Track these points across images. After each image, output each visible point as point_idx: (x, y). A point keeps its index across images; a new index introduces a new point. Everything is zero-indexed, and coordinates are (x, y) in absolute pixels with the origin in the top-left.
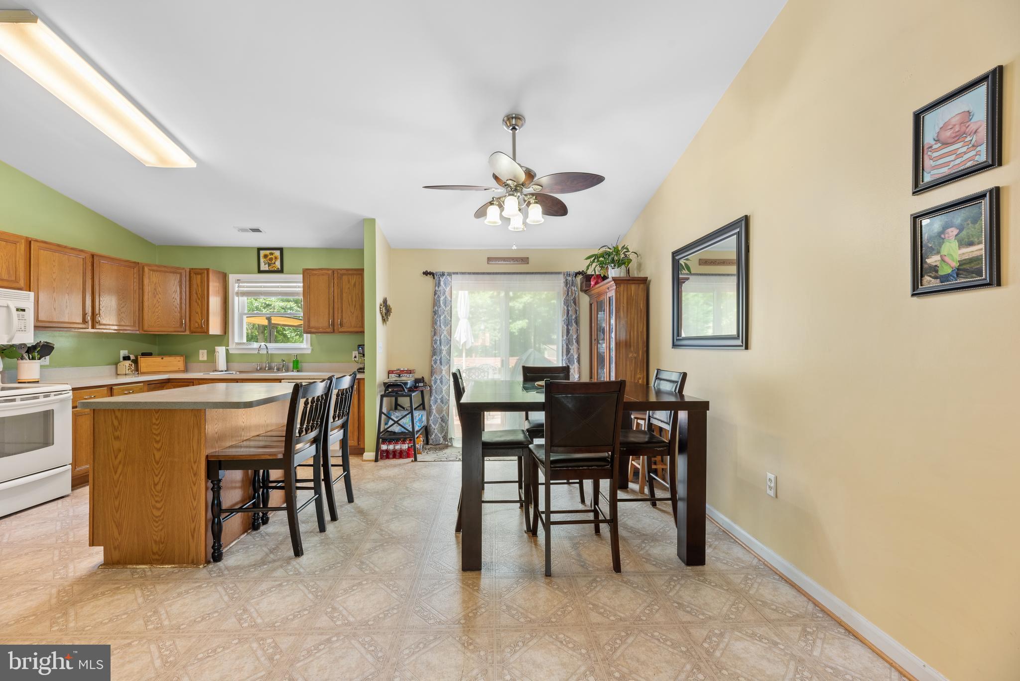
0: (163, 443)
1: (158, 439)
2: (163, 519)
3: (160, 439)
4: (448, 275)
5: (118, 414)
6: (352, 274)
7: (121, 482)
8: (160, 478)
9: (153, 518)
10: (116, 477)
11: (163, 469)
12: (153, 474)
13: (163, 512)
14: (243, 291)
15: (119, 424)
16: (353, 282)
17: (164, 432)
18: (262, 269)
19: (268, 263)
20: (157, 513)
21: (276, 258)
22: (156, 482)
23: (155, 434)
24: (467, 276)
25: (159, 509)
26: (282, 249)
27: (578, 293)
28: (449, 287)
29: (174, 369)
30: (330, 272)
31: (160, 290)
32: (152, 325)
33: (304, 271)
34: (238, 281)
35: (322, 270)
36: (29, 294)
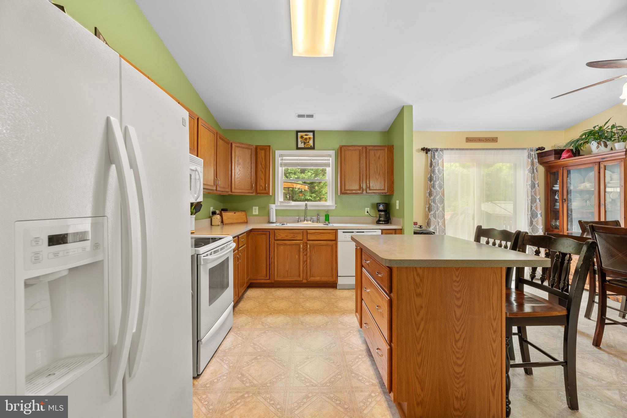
0: (463, 300)
1: (458, 296)
2: (464, 376)
3: (460, 297)
4: (440, 151)
5: (420, 272)
7: (423, 339)
8: (461, 336)
9: (454, 375)
10: (418, 334)
11: (463, 326)
12: (455, 332)
13: (463, 369)
14: (285, 162)
15: (421, 281)
16: (378, 156)
17: (465, 289)
18: (299, 146)
19: (304, 142)
20: (457, 369)
21: (310, 139)
22: (457, 339)
23: (456, 291)
24: (453, 152)
25: (460, 366)
26: (313, 132)
27: (538, 164)
28: (442, 159)
29: (242, 221)
30: (361, 148)
31: (240, 161)
32: (236, 188)
33: (341, 148)
34: (281, 156)
35: (355, 147)
36: (202, 161)
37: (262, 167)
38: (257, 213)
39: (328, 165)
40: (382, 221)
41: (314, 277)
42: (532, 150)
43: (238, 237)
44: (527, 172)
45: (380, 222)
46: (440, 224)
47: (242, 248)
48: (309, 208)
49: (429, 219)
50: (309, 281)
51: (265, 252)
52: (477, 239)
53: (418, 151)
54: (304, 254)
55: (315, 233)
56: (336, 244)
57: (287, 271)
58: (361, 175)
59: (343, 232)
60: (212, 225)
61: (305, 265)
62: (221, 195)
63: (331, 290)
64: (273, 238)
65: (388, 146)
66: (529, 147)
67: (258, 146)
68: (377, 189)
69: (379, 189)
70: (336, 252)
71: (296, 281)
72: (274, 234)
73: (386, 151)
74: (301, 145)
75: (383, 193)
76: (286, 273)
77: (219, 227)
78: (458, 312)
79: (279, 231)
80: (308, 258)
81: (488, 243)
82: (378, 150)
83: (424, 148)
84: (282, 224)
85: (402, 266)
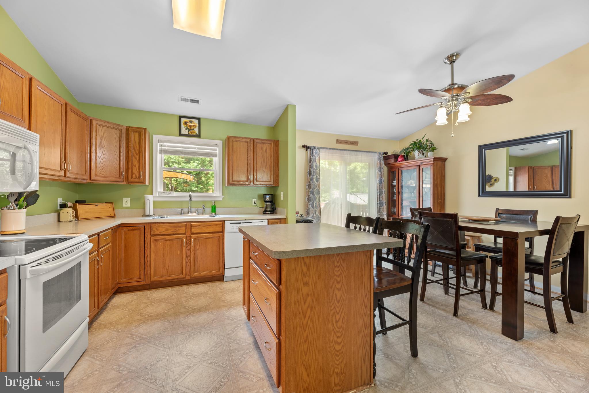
0: (342, 283)
1: (339, 279)
2: (342, 352)
3: (340, 280)
4: (317, 149)
5: (307, 261)
6: (264, 143)
7: (309, 326)
8: (340, 316)
9: (335, 353)
10: (305, 322)
11: (343, 306)
12: (336, 313)
13: (342, 346)
14: (165, 149)
15: (308, 269)
16: (264, 149)
17: (344, 272)
18: (183, 133)
19: (188, 129)
20: (338, 347)
21: (195, 126)
22: (337, 320)
23: (337, 276)
24: (327, 150)
25: (339, 344)
26: (199, 119)
27: (384, 164)
28: (318, 156)
29: (108, 215)
30: (248, 140)
31: (104, 143)
32: (98, 174)
33: (229, 138)
34: (160, 141)
35: (243, 139)
36: (37, 136)
37: (135, 152)
38: (129, 205)
39: (215, 155)
40: (268, 212)
41: (199, 272)
42: (380, 154)
43: (98, 235)
44: (377, 171)
45: (266, 213)
46: (317, 213)
47: (105, 247)
48: (193, 199)
49: (309, 209)
50: (193, 277)
51: (138, 250)
52: (348, 226)
53: (299, 147)
54: (187, 248)
55: (200, 226)
56: (223, 236)
57: (167, 269)
58: (249, 166)
59: (231, 223)
60: (61, 220)
61: (188, 260)
62: (76, 183)
63: (217, 284)
64: (149, 233)
65: (274, 140)
66: (378, 151)
67: (129, 127)
68: (264, 180)
69: (266, 181)
70: (223, 244)
71: (177, 279)
72: (151, 228)
73: (272, 145)
74: (184, 131)
75: (269, 185)
76: (166, 271)
77: (71, 223)
78: (339, 294)
79: (156, 225)
80: (192, 253)
81: (355, 228)
82: (265, 143)
83: (305, 145)
84: (162, 218)
85: (291, 257)
